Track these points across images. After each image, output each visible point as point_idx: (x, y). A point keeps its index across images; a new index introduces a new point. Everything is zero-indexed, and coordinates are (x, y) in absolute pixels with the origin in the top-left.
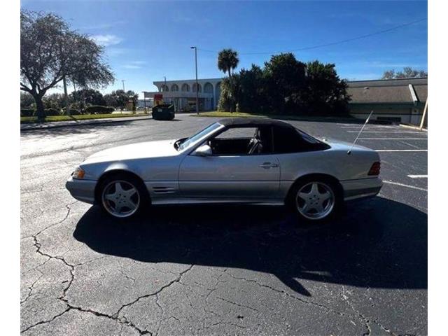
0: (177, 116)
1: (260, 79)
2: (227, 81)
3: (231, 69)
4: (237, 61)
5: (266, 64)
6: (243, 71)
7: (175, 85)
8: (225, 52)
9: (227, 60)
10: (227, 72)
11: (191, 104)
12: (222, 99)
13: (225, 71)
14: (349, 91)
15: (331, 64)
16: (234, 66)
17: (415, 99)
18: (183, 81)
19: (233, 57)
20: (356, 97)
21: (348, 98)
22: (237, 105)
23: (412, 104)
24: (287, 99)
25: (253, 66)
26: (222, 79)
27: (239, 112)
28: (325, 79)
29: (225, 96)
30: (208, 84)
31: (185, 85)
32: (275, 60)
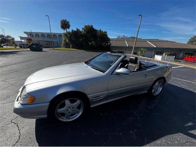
0: (44, 49)
1: (80, 35)
2: (65, 35)
3: (67, 29)
4: (69, 26)
5: (83, 29)
6: (73, 31)
7: (37, 35)
8: (64, 20)
9: (65, 25)
10: (65, 30)
11: (47, 44)
12: (63, 42)
13: (64, 30)
14: (111, 42)
15: (106, 31)
16: (69, 28)
17: (128, 46)
18: (41, 33)
19: (67, 23)
20: (113, 44)
21: (110, 45)
22: (71, 45)
23: (127, 47)
24: (90, 44)
25: (77, 29)
26: (63, 33)
27: (72, 48)
28: (104, 37)
29: (65, 41)
30: (55, 35)
31: (43, 35)
32: (86, 27)
